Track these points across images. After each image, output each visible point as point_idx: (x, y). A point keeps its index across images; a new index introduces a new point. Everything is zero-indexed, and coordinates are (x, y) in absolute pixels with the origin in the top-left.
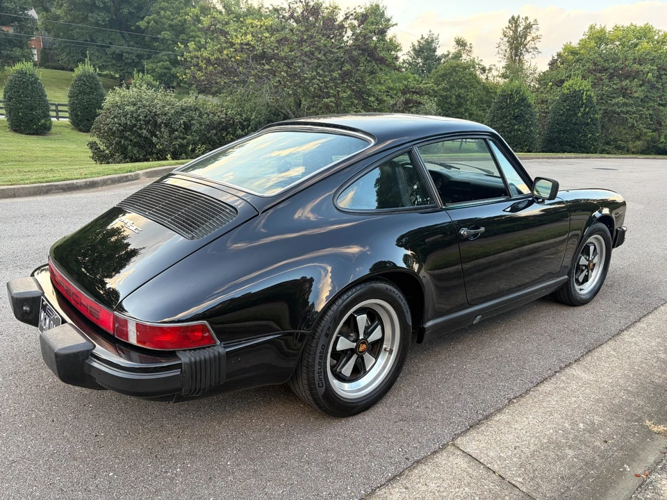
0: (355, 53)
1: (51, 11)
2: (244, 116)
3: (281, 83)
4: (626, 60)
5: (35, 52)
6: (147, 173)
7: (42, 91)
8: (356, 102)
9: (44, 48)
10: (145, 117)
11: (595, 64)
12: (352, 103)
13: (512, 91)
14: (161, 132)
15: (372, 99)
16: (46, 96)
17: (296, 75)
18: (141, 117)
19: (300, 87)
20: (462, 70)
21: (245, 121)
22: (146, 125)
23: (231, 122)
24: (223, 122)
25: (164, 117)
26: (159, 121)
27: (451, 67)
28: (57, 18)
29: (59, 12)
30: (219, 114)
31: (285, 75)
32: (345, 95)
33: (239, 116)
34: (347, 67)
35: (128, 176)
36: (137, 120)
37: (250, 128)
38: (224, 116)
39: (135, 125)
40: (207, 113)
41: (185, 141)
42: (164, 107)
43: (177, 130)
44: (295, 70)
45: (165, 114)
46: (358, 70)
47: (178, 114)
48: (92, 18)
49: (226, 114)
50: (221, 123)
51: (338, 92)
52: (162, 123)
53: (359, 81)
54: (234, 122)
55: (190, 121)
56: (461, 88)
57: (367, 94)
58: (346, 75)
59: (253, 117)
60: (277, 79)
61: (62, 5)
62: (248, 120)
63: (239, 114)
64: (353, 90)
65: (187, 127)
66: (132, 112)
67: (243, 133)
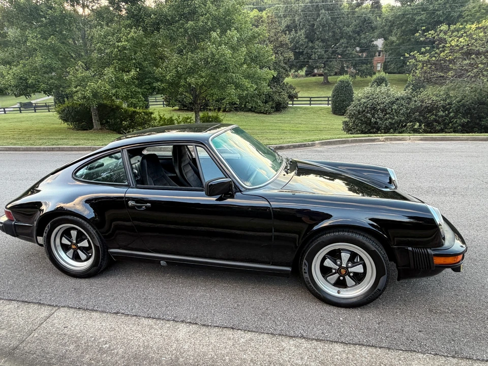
1: (388, 39)
2: (448, 101)
5: (379, 65)
7: (351, 90)
9: (385, 62)
10: (371, 105)
14: (378, 115)
16: (353, 93)
18: (368, 106)
22: (370, 110)
23: (436, 106)
24: (429, 106)
25: (382, 105)
26: (379, 107)
28: (393, 42)
29: (393, 38)
30: (426, 101)
33: (443, 102)
36: (366, 107)
37: (451, 110)
38: (430, 102)
39: (364, 111)
41: (394, 121)
43: (389, 113)
45: (383, 103)
47: (393, 103)
48: (413, 38)
50: (426, 107)
52: (380, 109)
55: (400, 107)
59: (455, 102)
60: (476, 70)
61: (397, 34)
62: (450, 104)
66: (364, 103)
67: (444, 114)
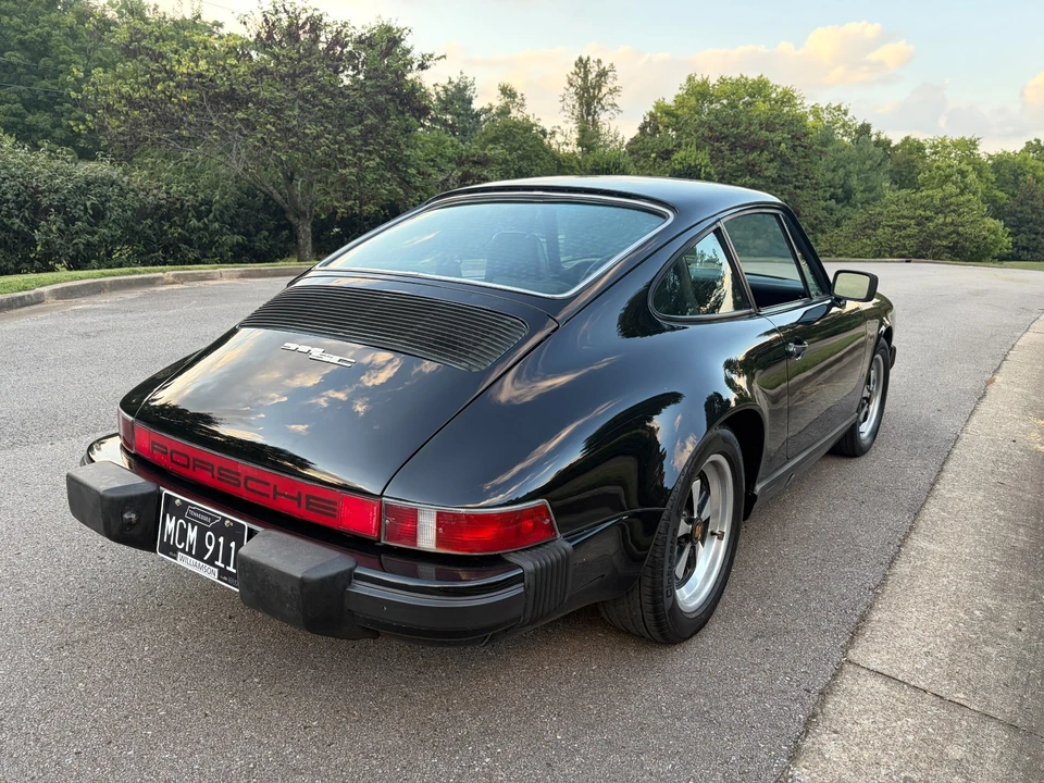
0: (381, 98)
2: (201, 196)
3: (265, 143)
4: (750, 124)
6: (56, 291)
8: (389, 175)
10: (17, 195)
11: (711, 129)
12: (382, 176)
13: (608, 164)
15: (412, 171)
17: (289, 130)
18: (9, 196)
19: (298, 149)
20: (521, 131)
21: (201, 204)
22: (19, 209)
23: (178, 205)
24: (162, 206)
25: (53, 196)
26: (45, 202)
27: (506, 127)
30: (155, 191)
31: (273, 129)
32: (372, 164)
33: (191, 196)
34: (371, 120)
35: (24, 297)
37: (211, 216)
38: (165, 196)
40: (133, 190)
41: (96, 237)
42: (51, 178)
43: (79, 219)
44: (288, 122)
45: (56, 191)
46: (388, 125)
47: (81, 190)
49: (168, 193)
50: (158, 207)
51: (360, 159)
52: (51, 205)
53: (388, 142)
54: (182, 205)
55: (103, 203)
56: (523, 159)
57: (404, 163)
58: (370, 131)
59: (218, 198)
60: (259, 136)
62: (208, 202)
63: (190, 193)
64: (381, 157)
65: (98, 214)
67: (201, 224)
